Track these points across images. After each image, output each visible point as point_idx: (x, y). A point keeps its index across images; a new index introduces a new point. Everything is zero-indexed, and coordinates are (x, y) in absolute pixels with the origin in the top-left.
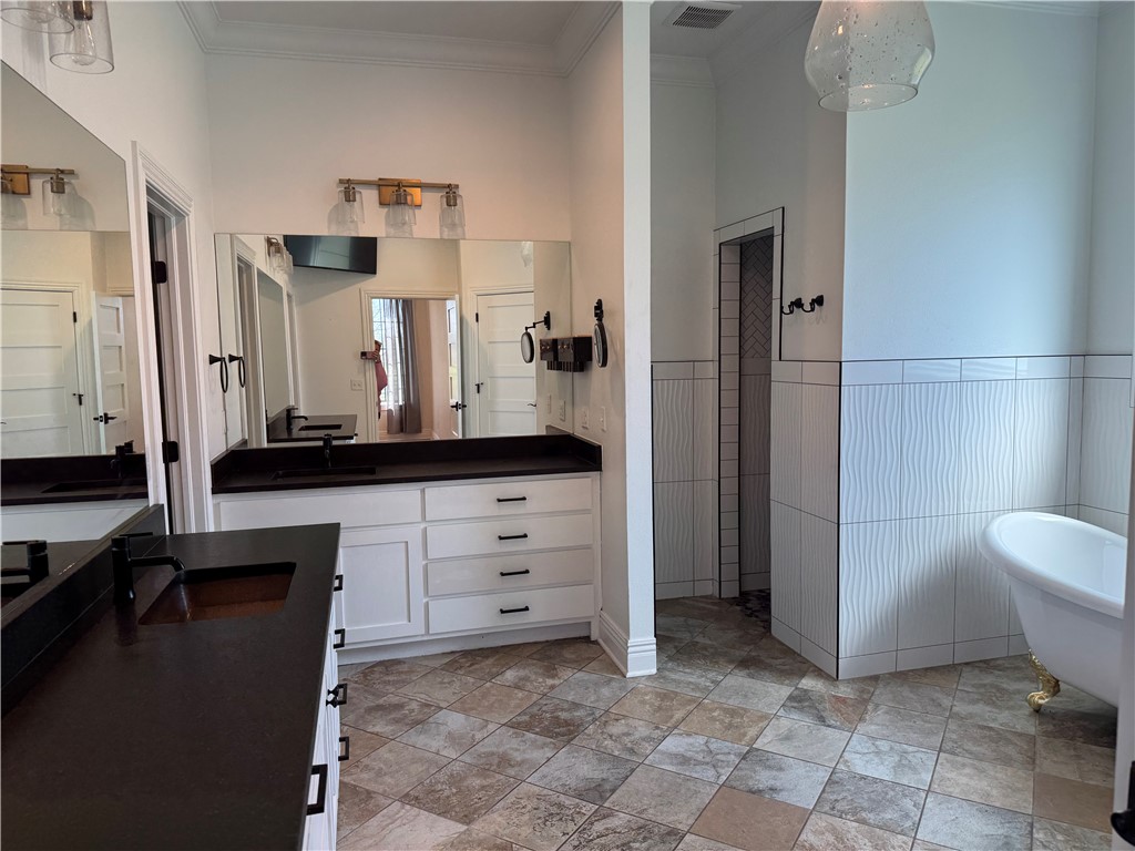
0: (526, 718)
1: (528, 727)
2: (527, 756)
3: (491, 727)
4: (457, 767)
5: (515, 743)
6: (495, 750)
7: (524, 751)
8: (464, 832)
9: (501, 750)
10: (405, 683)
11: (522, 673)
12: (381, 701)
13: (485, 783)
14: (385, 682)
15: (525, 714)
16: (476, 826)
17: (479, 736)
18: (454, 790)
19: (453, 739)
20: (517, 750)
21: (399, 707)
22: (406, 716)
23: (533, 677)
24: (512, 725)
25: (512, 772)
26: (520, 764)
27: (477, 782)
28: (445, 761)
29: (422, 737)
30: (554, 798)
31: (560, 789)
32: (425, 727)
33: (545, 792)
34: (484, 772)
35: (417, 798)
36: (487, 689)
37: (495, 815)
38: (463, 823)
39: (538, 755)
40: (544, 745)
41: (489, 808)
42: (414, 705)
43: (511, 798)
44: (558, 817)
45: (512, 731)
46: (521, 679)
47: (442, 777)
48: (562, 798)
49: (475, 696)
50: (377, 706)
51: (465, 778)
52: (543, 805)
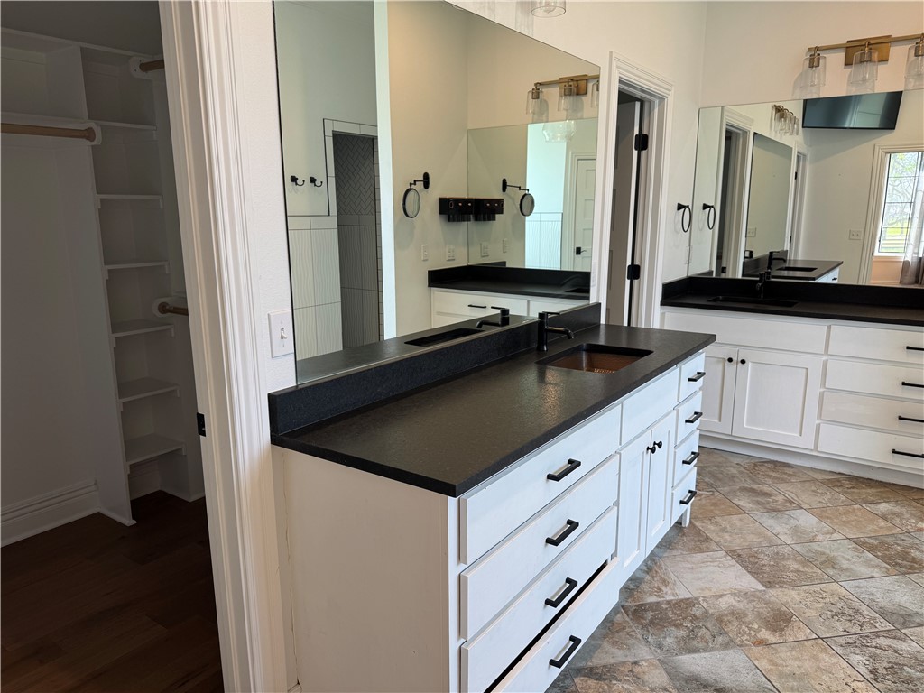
0: (876, 542)
1: (872, 549)
2: (853, 567)
3: (836, 536)
4: (785, 550)
5: (849, 554)
6: (827, 551)
7: (854, 563)
8: (760, 591)
9: (832, 554)
10: (783, 481)
11: (897, 509)
12: (755, 487)
13: (801, 569)
14: (767, 475)
15: (876, 539)
16: (772, 592)
17: (820, 537)
18: (772, 563)
19: (796, 531)
20: (848, 560)
21: (768, 495)
22: (768, 502)
23: (907, 516)
24: (857, 542)
25: (831, 572)
26: (842, 570)
27: (795, 566)
28: (780, 542)
29: (772, 520)
30: (856, 604)
31: (867, 602)
32: (779, 515)
33: (851, 597)
34: (805, 561)
35: (739, 555)
36: (854, 509)
37: (793, 592)
38: (763, 585)
39: (865, 571)
40: (878, 566)
41: (793, 585)
42: (780, 498)
43: (817, 588)
44: (849, 618)
45: (854, 545)
46: (892, 513)
47: (769, 551)
48: (864, 608)
49: (837, 510)
50: (751, 489)
51: (788, 559)
52: (840, 605)
